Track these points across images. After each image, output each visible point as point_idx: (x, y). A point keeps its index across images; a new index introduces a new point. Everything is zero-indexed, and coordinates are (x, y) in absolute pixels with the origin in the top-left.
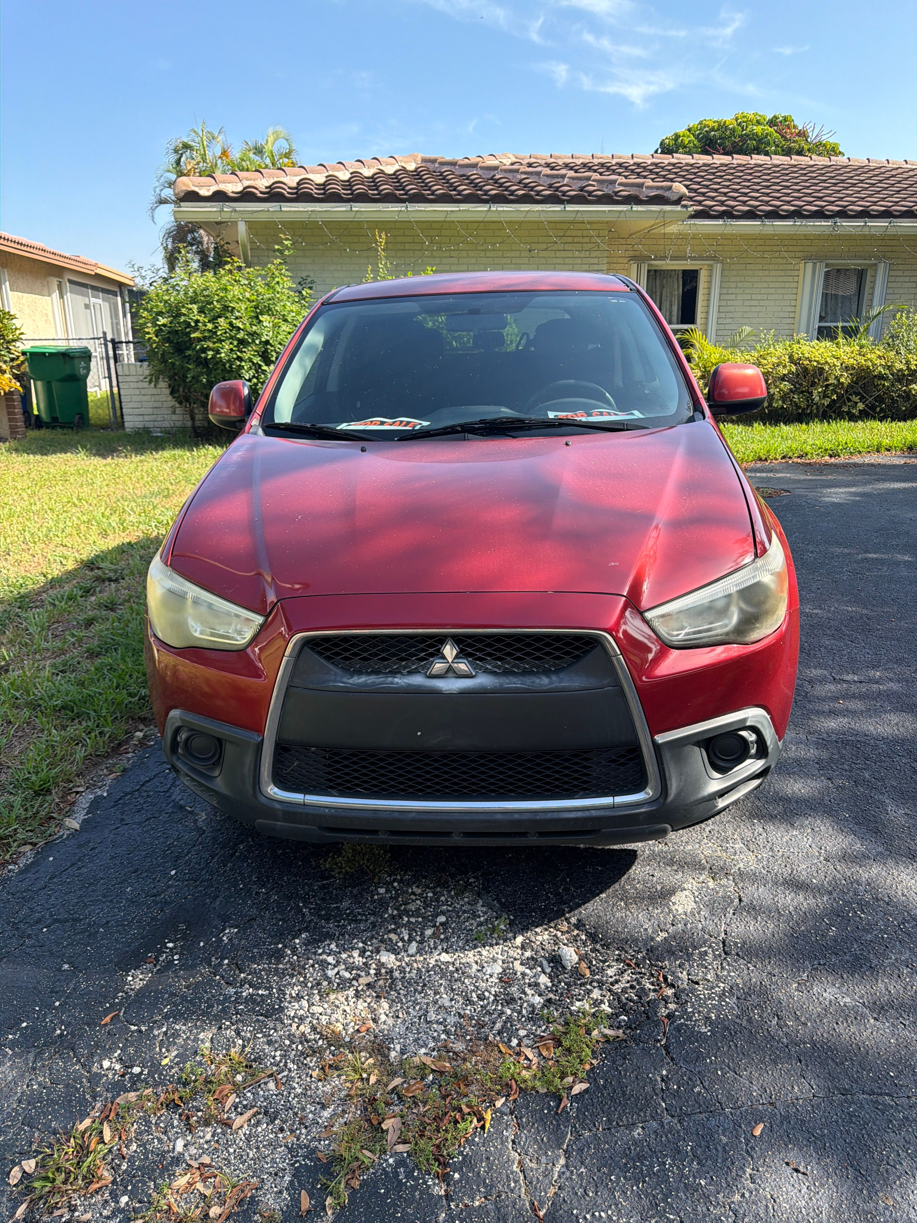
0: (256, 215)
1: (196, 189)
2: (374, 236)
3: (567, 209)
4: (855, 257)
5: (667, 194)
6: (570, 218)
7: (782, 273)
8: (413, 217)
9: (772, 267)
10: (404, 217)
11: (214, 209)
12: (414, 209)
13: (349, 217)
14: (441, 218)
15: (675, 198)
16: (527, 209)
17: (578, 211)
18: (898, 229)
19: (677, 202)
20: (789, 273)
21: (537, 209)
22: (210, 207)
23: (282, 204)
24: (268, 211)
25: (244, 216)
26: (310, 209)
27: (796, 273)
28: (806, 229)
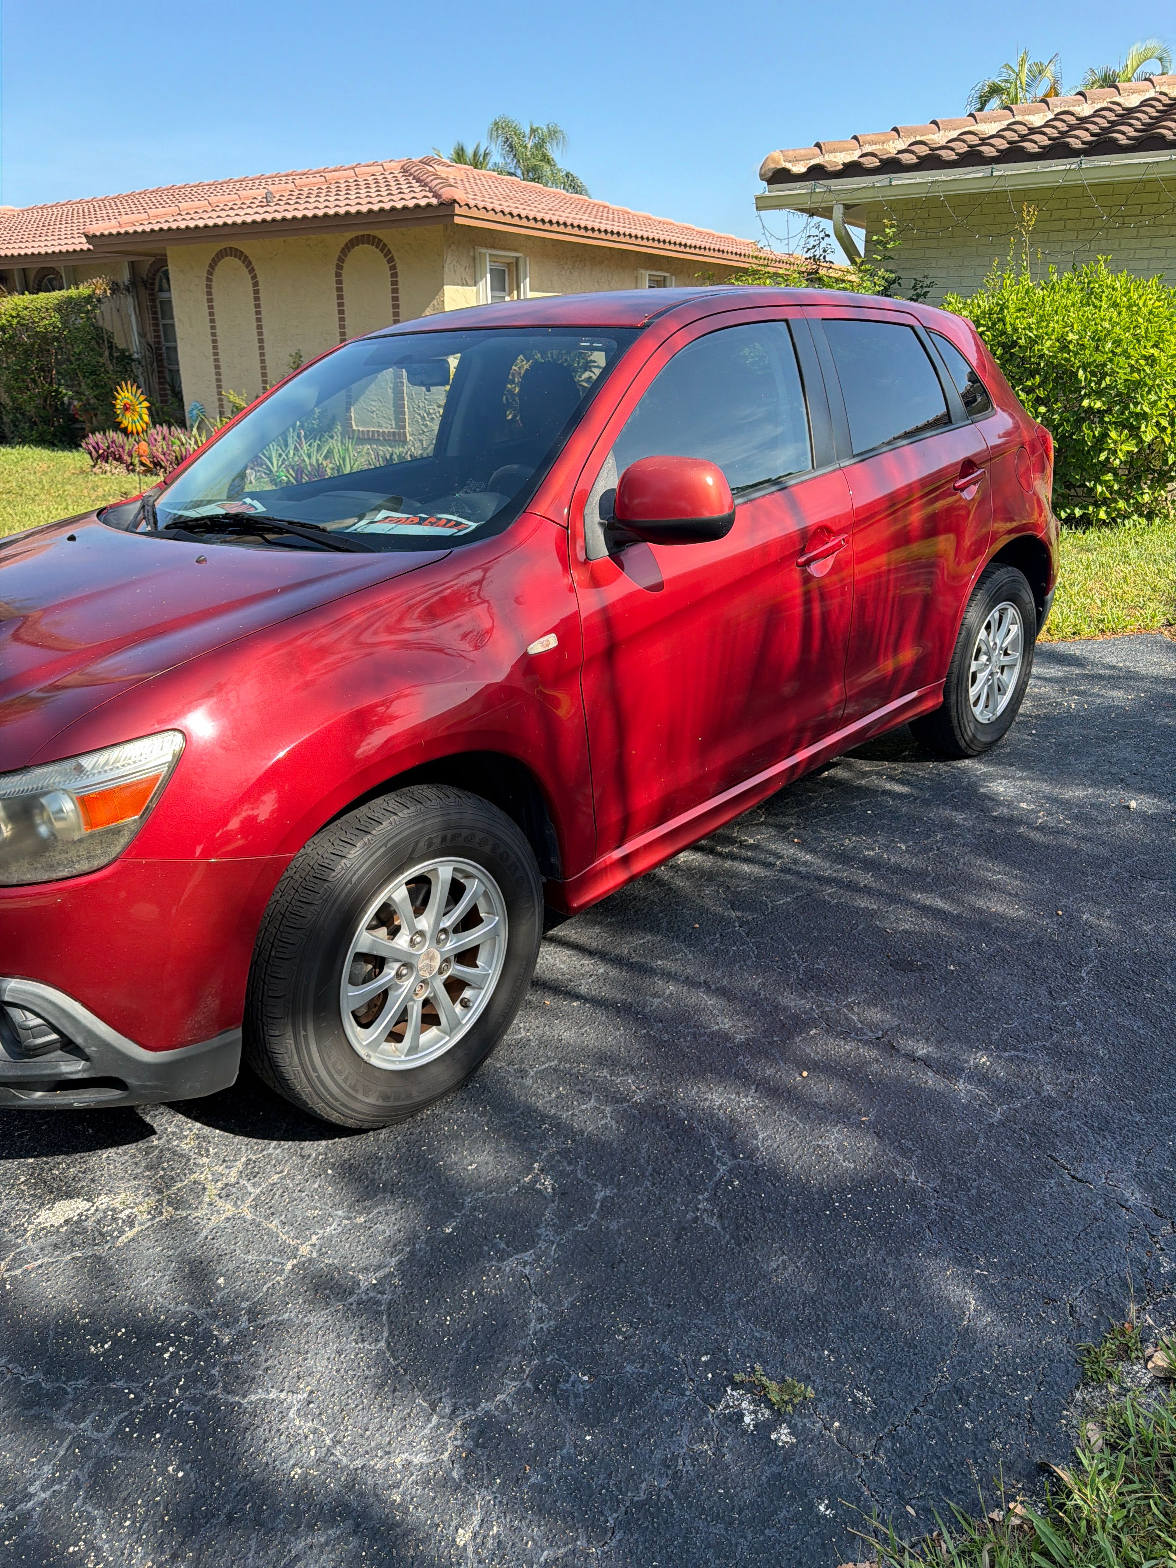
0: (856, 194)
1: (789, 166)
2: (1020, 211)
8: (1087, 178)
10: (1073, 179)
11: (804, 191)
12: (1092, 165)
13: (986, 186)
14: (1135, 175)
22: (801, 188)
23: (892, 176)
24: (873, 187)
25: (843, 196)
26: (931, 179)
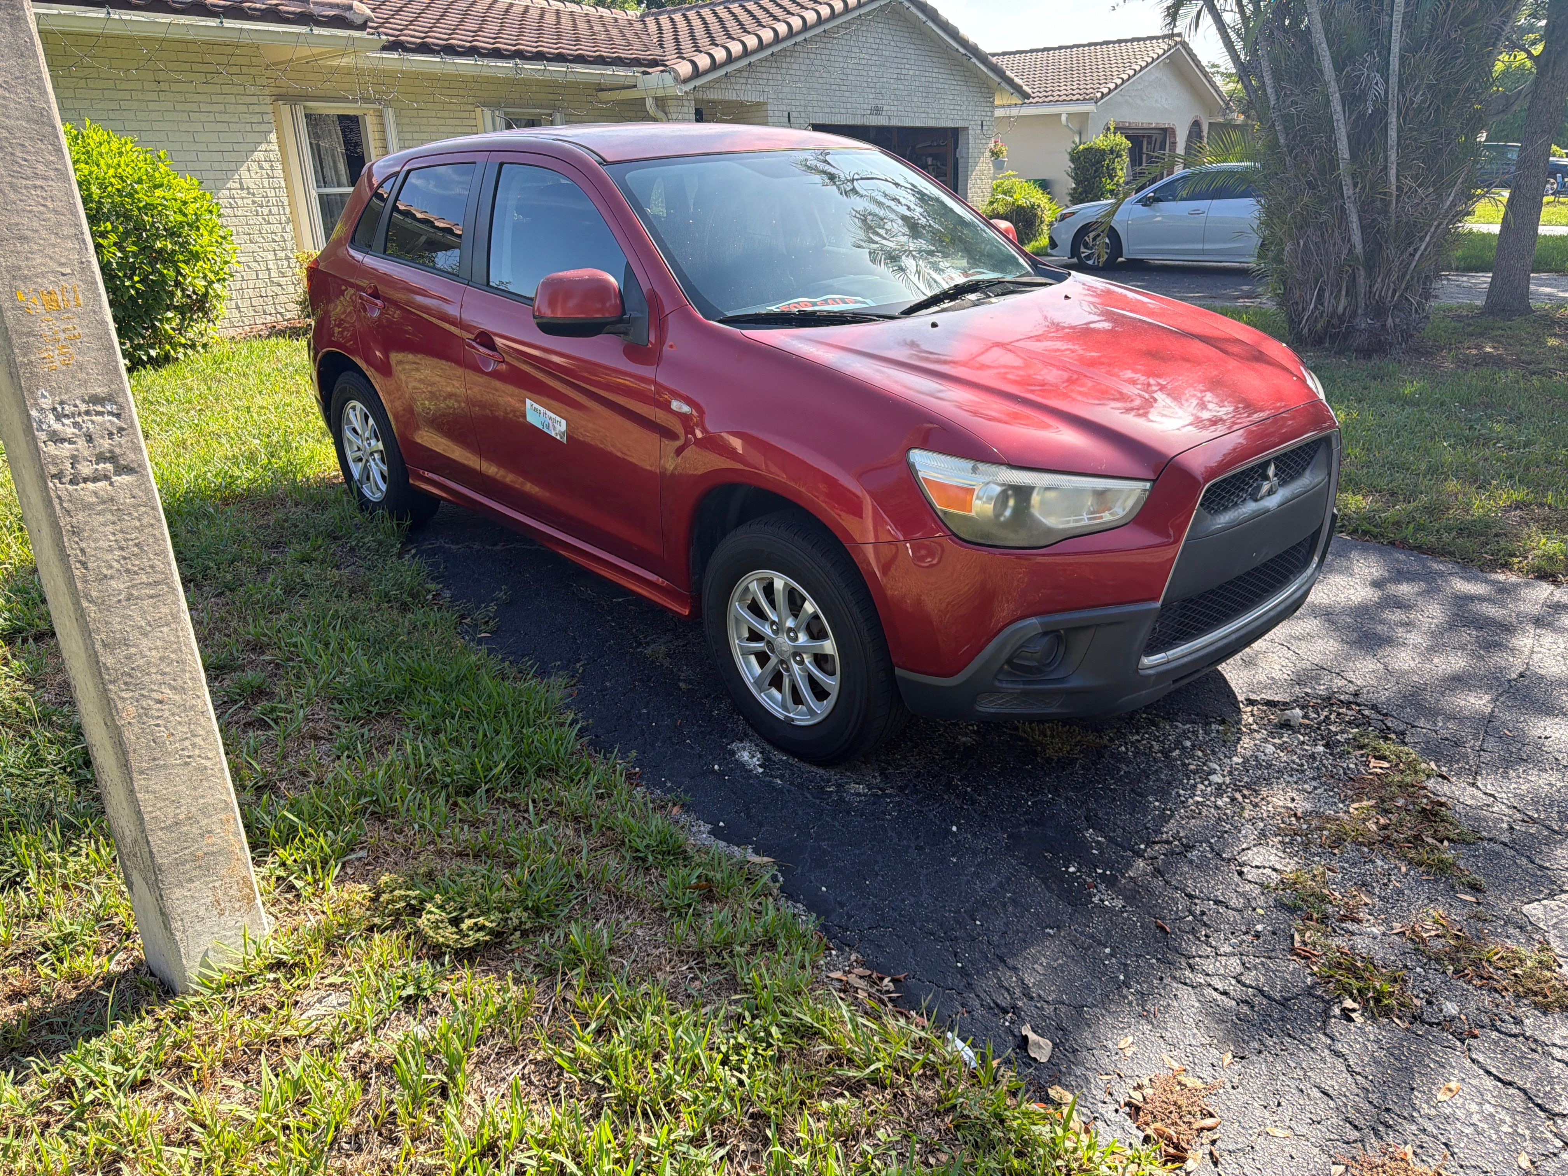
3: (225, 25)
4: (527, 106)
5: (347, 14)
6: (232, 38)
7: (458, 122)
9: (446, 114)
15: (359, 21)
16: (168, 21)
17: (241, 29)
18: (577, 76)
19: (363, 27)
20: (466, 122)
21: (181, 22)
27: (473, 122)
28: (489, 70)
